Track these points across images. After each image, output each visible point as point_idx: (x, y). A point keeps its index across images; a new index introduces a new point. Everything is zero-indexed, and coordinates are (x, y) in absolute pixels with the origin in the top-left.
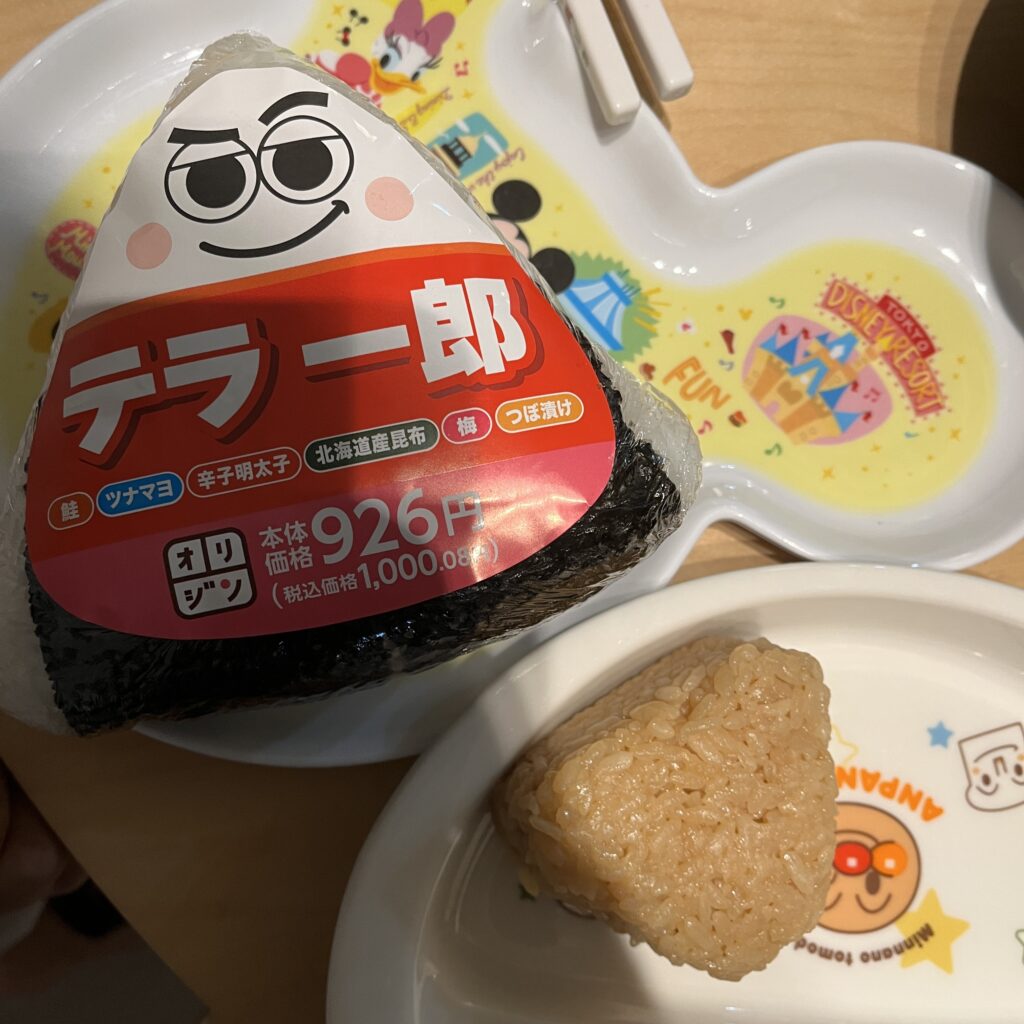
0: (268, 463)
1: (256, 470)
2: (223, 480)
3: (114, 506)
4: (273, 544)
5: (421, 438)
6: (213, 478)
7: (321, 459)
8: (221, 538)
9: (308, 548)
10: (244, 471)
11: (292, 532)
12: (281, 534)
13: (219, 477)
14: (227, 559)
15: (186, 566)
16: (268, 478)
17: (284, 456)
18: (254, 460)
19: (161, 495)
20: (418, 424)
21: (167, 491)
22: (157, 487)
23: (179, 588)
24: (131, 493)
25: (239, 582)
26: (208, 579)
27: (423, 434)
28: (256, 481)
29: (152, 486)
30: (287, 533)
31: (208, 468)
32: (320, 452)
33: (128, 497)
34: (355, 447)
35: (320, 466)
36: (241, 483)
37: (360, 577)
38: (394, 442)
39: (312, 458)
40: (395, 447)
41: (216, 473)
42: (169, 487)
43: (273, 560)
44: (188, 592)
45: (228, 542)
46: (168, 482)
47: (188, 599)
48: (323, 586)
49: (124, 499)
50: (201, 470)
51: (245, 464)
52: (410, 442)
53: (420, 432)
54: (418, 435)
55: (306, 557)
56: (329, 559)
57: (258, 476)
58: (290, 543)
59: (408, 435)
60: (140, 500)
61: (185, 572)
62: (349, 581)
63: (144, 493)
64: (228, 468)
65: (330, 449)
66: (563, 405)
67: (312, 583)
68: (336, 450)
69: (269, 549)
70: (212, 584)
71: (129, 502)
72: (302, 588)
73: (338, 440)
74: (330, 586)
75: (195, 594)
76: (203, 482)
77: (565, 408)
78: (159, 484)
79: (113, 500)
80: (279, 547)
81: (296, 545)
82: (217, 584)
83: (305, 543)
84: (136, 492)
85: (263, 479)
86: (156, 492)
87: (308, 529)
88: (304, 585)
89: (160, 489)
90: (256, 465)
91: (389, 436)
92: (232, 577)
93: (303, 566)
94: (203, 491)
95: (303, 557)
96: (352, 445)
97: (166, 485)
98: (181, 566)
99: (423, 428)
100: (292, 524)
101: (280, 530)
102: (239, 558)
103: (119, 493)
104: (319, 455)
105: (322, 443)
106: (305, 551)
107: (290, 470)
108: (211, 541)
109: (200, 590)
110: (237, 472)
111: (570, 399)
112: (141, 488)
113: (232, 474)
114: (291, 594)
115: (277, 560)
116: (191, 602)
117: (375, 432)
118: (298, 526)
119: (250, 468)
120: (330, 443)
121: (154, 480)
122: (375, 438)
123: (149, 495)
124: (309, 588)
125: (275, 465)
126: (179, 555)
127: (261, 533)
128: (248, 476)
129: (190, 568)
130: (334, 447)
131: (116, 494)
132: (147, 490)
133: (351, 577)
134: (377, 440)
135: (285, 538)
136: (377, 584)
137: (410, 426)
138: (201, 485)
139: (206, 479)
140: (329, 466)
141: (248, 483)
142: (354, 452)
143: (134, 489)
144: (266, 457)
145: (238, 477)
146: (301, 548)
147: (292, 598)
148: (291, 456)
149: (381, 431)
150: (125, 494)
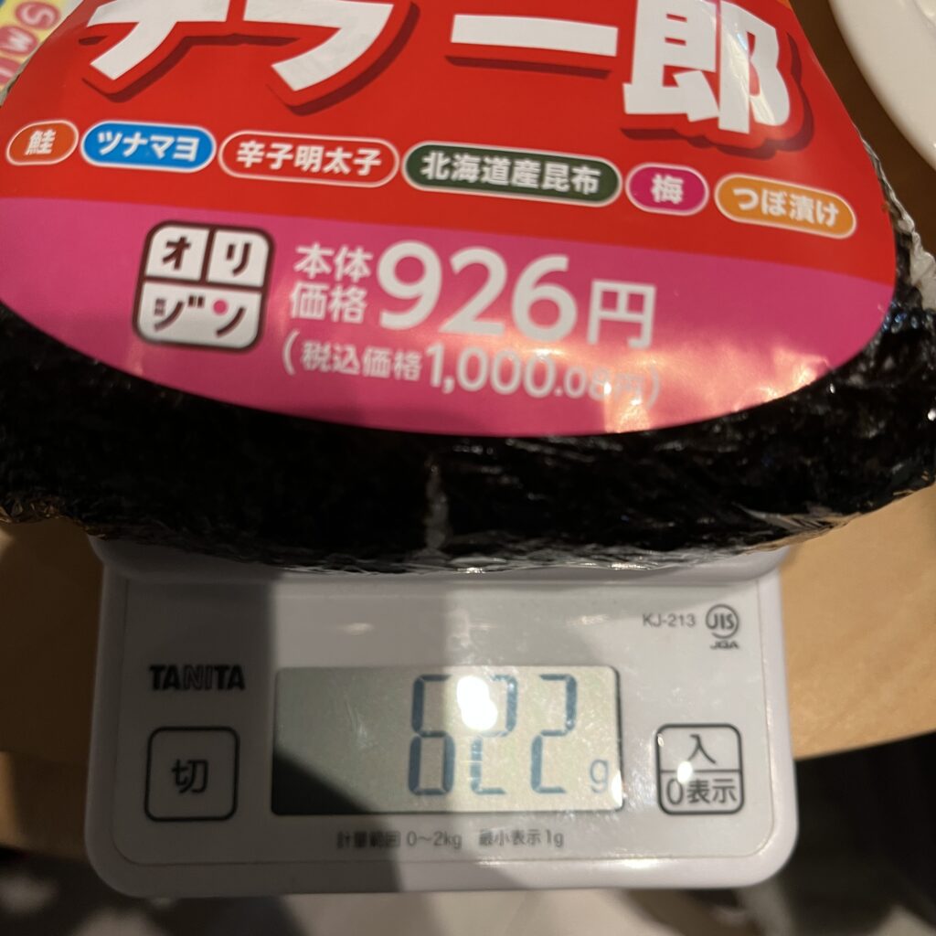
0: (348, 155)
1: (326, 161)
2: (273, 160)
3: (104, 151)
4: (312, 271)
5: (591, 185)
6: (262, 154)
7: (428, 171)
8: (239, 239)
9: (362, 293)
10: (309, 157)
11: (347, 261)
12: (329, 260)
13: (270, 155)
14: (237, 271)
15: (172, 263)
16: (341, 176)
17: (375, 153)
18: (330, 146)
19: (176, 156)
20: (593, 165)
21: (187, 152)
22: (175, 144)
23: (151, 292)
24: (136, 141)
25: (241, 312)
26: (197, 292)
27: (595, 182)
28: (320, 175)
29: (169, 140)
30: (339, 260)
31: (259, 139)
32: (430, 159)
33: (128, 146)
34: (486, 169)
35: (423, 180)
36: (298, 172)
37: (427, 364)
38: (547, 179)
39: (416, 165)
40: (546, 185)
41: (267, 149)
42: (194, 149)
43: (304, 296)
44: (160, 302)
45: (247, 247)
46: (195, 141)
47: (158, 312)
48: (366, 359)
49: (122, 146)
50: (247, 138)
51: (314, 148)
52: (572, 185)
53: (593, 176)
54: (588, 180)
55: (355, 305)
56: (390, 320)
57: (327, 169)
58: (339, 276)
59: (572, 174)
60: (144, 153)
61: (168, 270)
62: (408, 365)
63: (155, 146)
64: (288, 147)
65: (447, 160)
66: (826, 209)
67: (351, 350)
68: (455, 164)
69: (304, 276)
70: (201, 301)
71: (128, 153)
72: (333, 351)
73: (462, 151)
74: (377, 363)
75: (169, 309)
76: (245, 156)
77: (827, 215)
78: (181, 139)
79: (106, 144)
80: (320, 278)
81: (347, 281)
82: (209, 303)
83: (363, 283)
84: (144, 142)
85: (331, 175)
86: (172, 149)
87: (373, 265)
88: (338, 348)
89: (180, 147)
90: (329, 154)
91: (543, 168)
92: (234, 300)
93: (347, 318)
94: (240, 167)
95: (350, 305)
96: (482, 164)
97: (189, 144)
98: (166, 259)
99: (597, 173)
100: (352, 248)
101: (329, 252)
102: (254, 274)
103: (119, 136)
104: (426, 165)
105: (437, 148)
106: (357, 295)
107: (376, 173)
108: (223, 239)
109: (179, 306)
110: (299, 155)
111: (838, 204)
112: (154, 138)
113: (290, 157)
114: (315, 354)
115: (309, 295)
116: (159, 319)
117: (522, 156)
118: (359, 257)
119: (319, 155)
120: (449, 152)
121: (176, 133)
122: (522, 165)
123: (160, 151)
124: (344, 354)
125: (357, 161)
126: (169, 244)
127: (301, 250)
128: (313, 165)
129: (177, 265)
130: (453, 159)
131: (114, 136)
132: (161, 143)
133: (414, 358)
134: (523, 168)
135: (334, 268)
136: (449, 384)
137: (579, 163)
138: (240, 159)
139: (250, 153)
140: (436, 182)
141: (309, 174)
142: (481, 174)
143: (143, 137)
144: (348, 147)
145: (298, 163)
146: (352, 290)
147: (312, 362)
148: (386, 156)
149: (533, 157)
150: (127, 140)
